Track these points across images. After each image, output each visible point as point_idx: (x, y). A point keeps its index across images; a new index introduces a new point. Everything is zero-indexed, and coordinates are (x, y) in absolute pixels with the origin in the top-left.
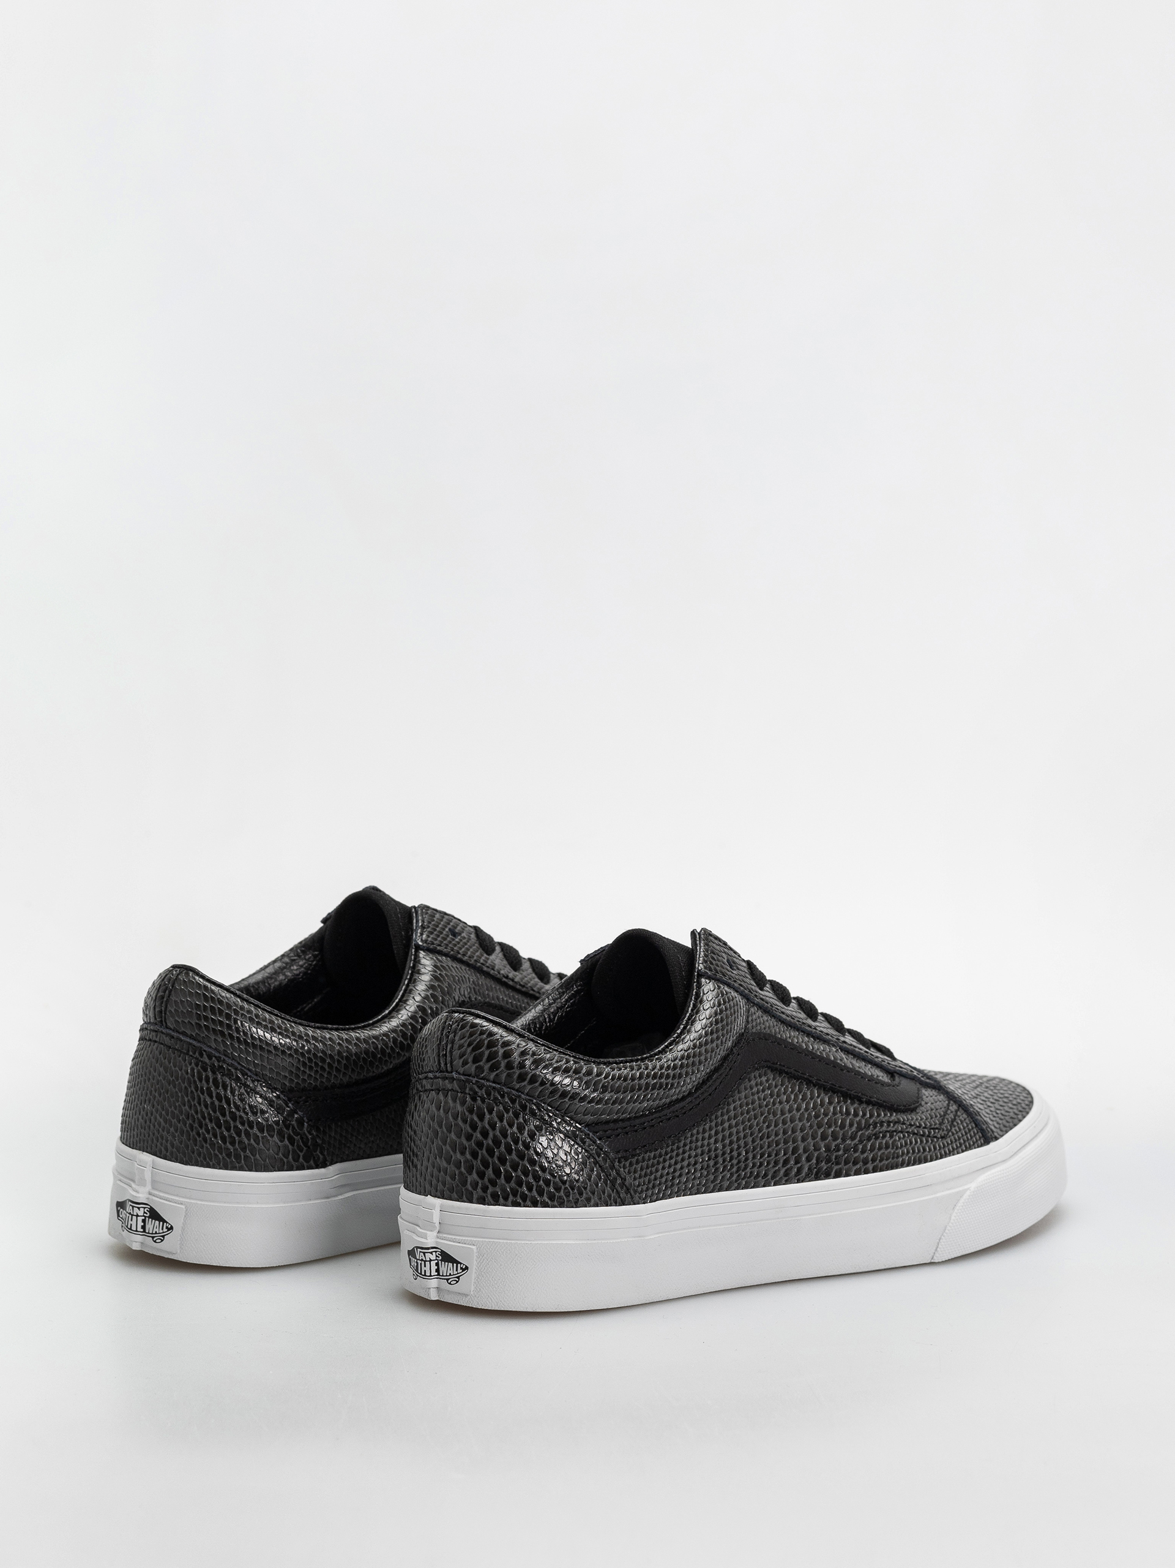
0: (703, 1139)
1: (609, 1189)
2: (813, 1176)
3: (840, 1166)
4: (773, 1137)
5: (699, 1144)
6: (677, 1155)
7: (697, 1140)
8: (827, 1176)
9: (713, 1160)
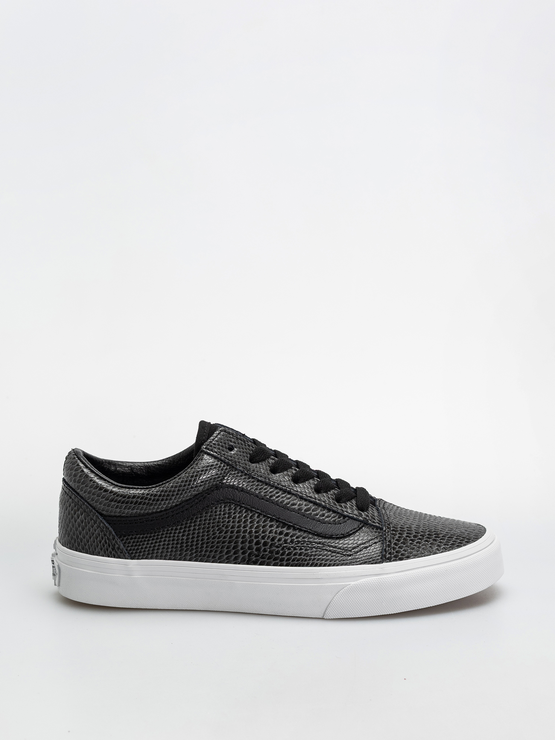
0: (175, 533)
1: (111, 549)
2: (246, 562)
3: (265, 560)
4: (221, 539)
5: (172, 535)
6: (157, 539)
7: (171, 533)
8: (255, 563)
9: (180, 544)
